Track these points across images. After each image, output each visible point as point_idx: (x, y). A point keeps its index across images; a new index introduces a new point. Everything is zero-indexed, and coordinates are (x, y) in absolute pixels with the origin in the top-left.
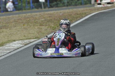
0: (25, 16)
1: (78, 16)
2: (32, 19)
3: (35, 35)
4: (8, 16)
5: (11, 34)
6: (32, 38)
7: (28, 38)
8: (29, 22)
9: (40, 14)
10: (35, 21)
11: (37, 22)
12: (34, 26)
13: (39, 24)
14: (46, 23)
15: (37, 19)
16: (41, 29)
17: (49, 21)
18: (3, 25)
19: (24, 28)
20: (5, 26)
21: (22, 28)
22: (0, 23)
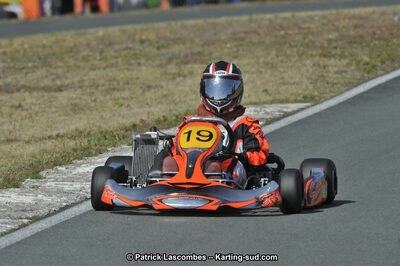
0: (271, 21)
2: (297, 31)
3: (304, 87)
4: (212, 20)
6: (293, 98)
7: (277, 97)
8: (285, 43)
9: (325, 17)
11: (313, 42)
12: (300, 56)
13: (320, 52)
14: (344, 48)
15: (312, 33)
16: (324, 67)
17: (352, 41)
18: (194, 51)
19: (267, 64)
20: (199, 53)
21: (257, 63)
22: (184, 43)
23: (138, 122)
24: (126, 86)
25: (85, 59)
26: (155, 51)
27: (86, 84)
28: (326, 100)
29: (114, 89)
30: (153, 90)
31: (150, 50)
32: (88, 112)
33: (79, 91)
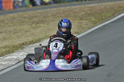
0: (64, 10)
1: (121, 9)
2: (72, 12)
3: (75, 30)
4: (45, 10)
5: (48, 29)
8: (68, 16)
9: (80, 8)
10: (74, 14)
11: (77, 16)
12: (73, 20)
13: (79, 18)
14: (87, 17)
15: (77, 13)
16: (81, 23)
17: (89, 15)
18: (40, 20)
20: (42, 20)
22: (37, 17)
23: (24, 42)
24: (20, 31)
25: (7, 24)
26: (28, 20)
27: (7, 31)
28: (82, 33)
29: (16, 32)
30: (28, 32)
31: (27, 20)
32: (8, 40)
33: (5, 34)
